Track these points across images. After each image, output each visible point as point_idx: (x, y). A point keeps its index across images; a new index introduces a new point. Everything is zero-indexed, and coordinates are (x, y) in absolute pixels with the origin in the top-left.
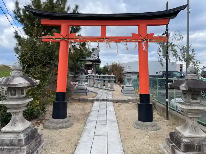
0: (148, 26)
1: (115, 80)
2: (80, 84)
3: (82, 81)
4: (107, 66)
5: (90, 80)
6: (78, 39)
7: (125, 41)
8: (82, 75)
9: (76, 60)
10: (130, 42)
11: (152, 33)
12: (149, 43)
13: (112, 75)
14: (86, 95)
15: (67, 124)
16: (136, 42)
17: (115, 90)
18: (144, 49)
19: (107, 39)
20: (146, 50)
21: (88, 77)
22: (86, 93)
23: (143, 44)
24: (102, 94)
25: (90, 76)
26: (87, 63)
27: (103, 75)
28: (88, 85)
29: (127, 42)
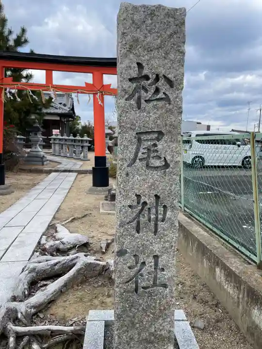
0: (104, 75)
1: (90, 145)
2: (33, 149)
3: (36, 145)
4: (89, 124)
5: (55, 146)
6: (16, 86)
7: (76, 92)
8: (35, 136)
9: (25, 112)
10: (82, 93)
11: (109, 84)
12: (105, 96)
13: (86, 138)
14: (43, 165)
15: (5, 191)
16: (89, 94)
17: (89, 160)
18: (99, 103)
19: (53, 89)
20: (102, 104)
21: (52, 140)
22: (43, 162)
23: (97, 96)
24: (67, 164)
25: (55, 139)
26: (47, 118)
27: (73, 138)
28: (53, 153)
29: (78, 92)
